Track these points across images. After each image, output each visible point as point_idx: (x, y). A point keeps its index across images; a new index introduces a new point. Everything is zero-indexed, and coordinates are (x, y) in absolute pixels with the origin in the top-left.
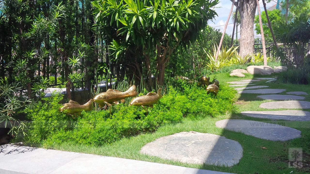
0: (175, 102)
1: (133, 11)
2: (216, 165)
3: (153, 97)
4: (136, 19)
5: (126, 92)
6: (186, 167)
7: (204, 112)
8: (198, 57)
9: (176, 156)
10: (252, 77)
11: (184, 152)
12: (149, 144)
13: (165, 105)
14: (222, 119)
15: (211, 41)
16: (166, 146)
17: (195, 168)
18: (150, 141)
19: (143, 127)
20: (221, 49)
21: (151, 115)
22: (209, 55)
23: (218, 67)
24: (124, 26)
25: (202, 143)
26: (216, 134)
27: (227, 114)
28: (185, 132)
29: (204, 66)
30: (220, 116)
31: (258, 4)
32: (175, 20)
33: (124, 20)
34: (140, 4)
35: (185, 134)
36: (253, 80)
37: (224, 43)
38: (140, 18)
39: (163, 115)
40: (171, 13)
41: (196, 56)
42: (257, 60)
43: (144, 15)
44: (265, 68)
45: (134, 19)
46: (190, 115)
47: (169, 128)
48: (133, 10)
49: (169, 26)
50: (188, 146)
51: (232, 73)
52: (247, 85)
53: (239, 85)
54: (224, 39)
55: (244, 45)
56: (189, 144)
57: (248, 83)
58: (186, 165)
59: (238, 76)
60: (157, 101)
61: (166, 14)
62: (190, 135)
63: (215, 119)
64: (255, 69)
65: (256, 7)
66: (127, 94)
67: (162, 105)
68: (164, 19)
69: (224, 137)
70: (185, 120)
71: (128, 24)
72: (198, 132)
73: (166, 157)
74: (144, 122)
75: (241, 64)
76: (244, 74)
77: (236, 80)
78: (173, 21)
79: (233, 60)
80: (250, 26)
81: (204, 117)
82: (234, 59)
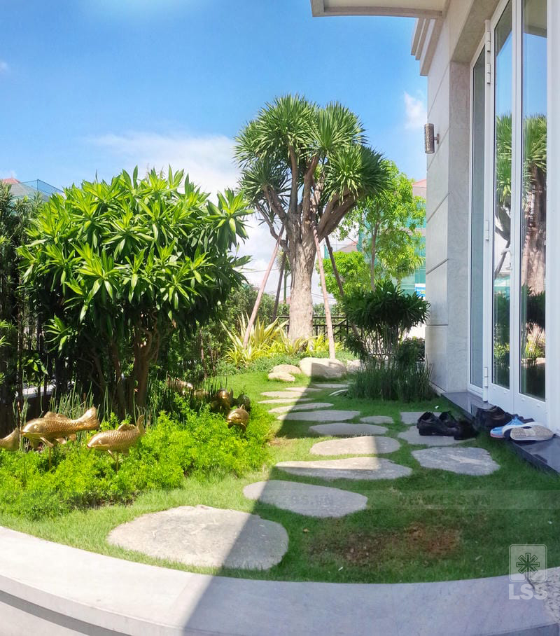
0: (169, 445)
1: (93, 272)
2: (243, 567)
3: (129, 434)
4: (99, 286)
5: (80, 420)
6: (192, 572)
7: (224, 468)
8: (210, 337)
9: (173, 552)
10: (308, 381)
11: (188, 546)
12: (122, 525)
13: (150, 450)
14: (255, 481)
15: (235, 307)
16: (154, 532)
17: (208, 573)
18: (125, 520)
19: (110, 493)
20: (254, 323)
21: (125, 471)
22: (232, 334)
23: (250, 358)
24: (77, 295)
25: (220, 528)
26: (243, 511)
27: (263, 469)
28: (188, 507)
29: (221, 354)
30: (250, 475)
31: (318, 249)
32: (171, 290)
33: (77, 284)
34: (108, 261)
35: (189, 510)
36: (310, 389)
37: (260, 312)
38: (107, 284)
39: (148, 471)
40: (164, 277)
41: (207, 336)
42: (318, 348)
43: (114, 280)
44: (330, 363)
45: (97, 286)
46: (198, 472)
47: (158, 496)
48: (95, 269)
49: (160, 300)
50: (194, 535)
51: (272, 372)
52: (296, 400)
53: (283, 401)
54: (262, 304)
55: (297, 319)
56: (196, 529)
57: (299, 395)
58: (192, 569)
59: (282, 379)
60: (136, 442)
61: (154, 278)
62: (198, 513)
63: (243, 481)
64: (314, 366)
65: (314, 254)
66: (81, 423)
67: (144, 451)
68: (150, 287)
69: (258, 516)
70: (187, 482)
71: (84, 292)
72: (211, 508)
73: (156, 553)
74: (111, 484)
75: (290, 354)
76: (293, 375)
77: (278, 388)
78: (167, 291)
79: (277, 345)
80: (306, 287)
81: (222, 477)
82: (279, 345)
